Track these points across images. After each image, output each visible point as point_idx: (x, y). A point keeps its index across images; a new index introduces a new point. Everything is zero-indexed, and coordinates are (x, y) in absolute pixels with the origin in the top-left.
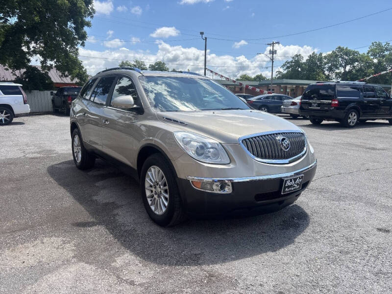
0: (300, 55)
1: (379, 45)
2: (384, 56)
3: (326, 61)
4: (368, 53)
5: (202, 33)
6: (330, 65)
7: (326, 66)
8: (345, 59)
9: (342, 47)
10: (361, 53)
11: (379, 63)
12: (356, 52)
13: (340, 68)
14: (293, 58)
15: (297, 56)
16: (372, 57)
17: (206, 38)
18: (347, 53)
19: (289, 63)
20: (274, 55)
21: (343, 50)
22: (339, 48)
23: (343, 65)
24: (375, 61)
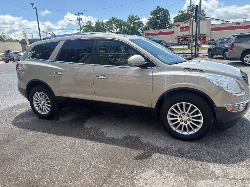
0: (90, 21)
1: (132, 17)
2: (136, 23)
3: (106, 25)
4: (127, 21)
5: (32, 4)
6: (108, 28)
7: (107, 29)
8: (116, 24)
9: (113, 17)
10: (124, 21)
11: (134, 27)
12: (121, 20)
13: (114, 30)
14: (87, 23)
15: (89, 22)
16: (130, 23)
17: (36, 8)
18: (117, 21)
19: (84, 27)
20: (81, 22)
21: (115, 19)
22: (112, 18)
23: (116, 28)
24: (132, 25)
